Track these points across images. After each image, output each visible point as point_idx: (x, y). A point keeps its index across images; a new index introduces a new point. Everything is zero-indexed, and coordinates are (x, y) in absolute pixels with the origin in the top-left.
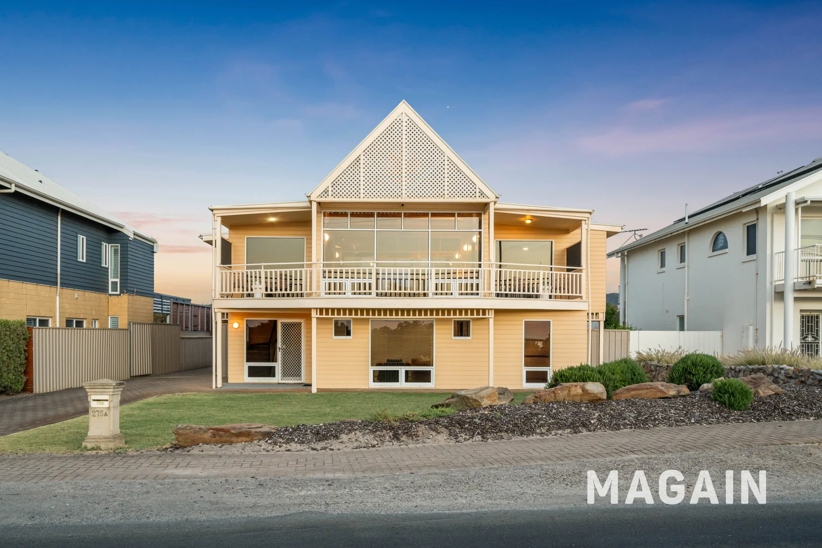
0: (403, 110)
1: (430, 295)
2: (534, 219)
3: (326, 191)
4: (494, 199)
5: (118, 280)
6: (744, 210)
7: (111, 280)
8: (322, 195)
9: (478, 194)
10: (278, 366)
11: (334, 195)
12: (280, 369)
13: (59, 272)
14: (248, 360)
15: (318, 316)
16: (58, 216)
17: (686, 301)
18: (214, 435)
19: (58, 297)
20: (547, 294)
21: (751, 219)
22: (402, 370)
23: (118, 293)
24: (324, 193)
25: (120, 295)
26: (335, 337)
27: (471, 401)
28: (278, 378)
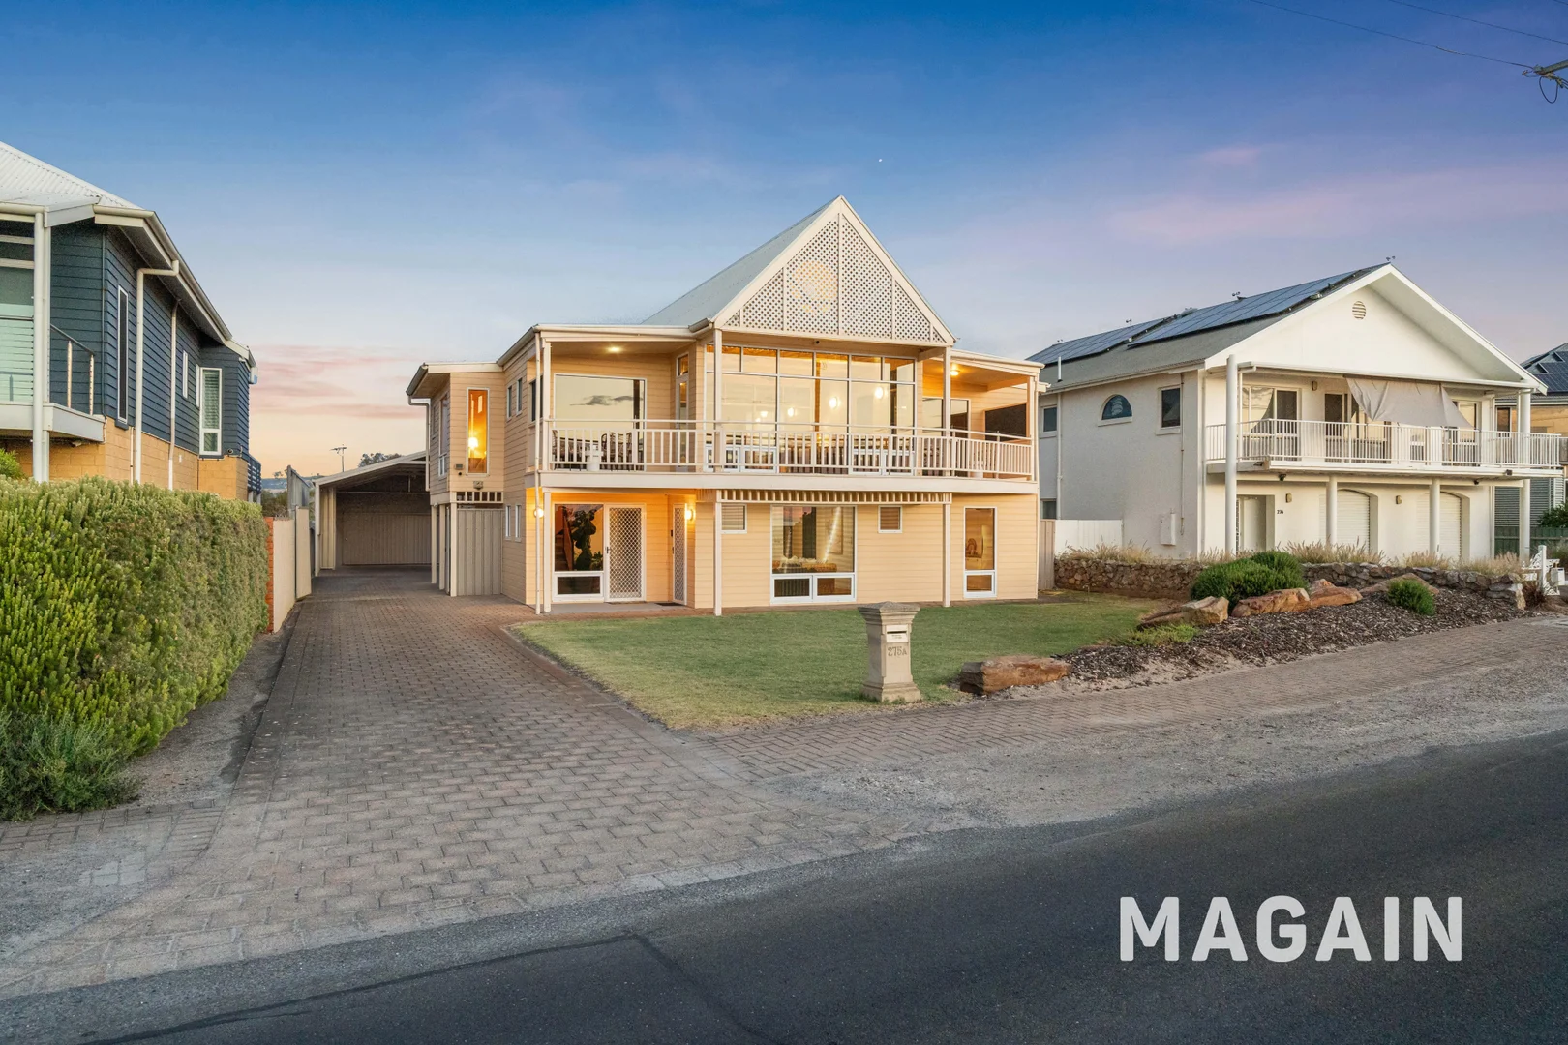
0: (839, 209)
1: (851, 472)
2: (963, 370)
3: (737, 317)
4: (952, 344)
5: (218, 431)
6: (1170, 372)
7: (203, 430)
8: (730, 322)
9: (932, 336)
10: (605, 576)
11: (748, 323)
12: (608, 579)
13: (173, 416)
14: (557, 568)
15: (726, 500)
16: (172, 313)
17: (1059, 480)
19: (171, 462)
20: (980, 472)
21: (1173, 384)
22: (814, 579)
23: (218, 452)
24: (733, 319)
25: (221, 457)
28: (605, 595)
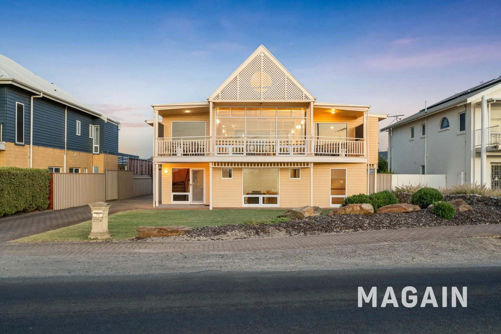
0: (261, 50)
1: (277, 154)
2: (337, 111)
3: (218, 96)
4: (313, 100)
5: (98, 146)
6: (458, 105)
7: (94, 146)
8: (215, 98)
9: (304, 97)
10: (190, 194)
11: (222, 98)
12: (191, 196)
13: (66, 141)
14: (173, 191)
15: (213, 166)
16: (65, 109)
17: (426, 157)
18: (159, 232)
19: (65, 156)
20: (344, 153)
21: (462, 110)
22: (261, 197)
23: (98, 153)
24: (217, 97)
25: (99, 154)
26: (223, 178)
27: (299, 214)
28: (190, 202)
